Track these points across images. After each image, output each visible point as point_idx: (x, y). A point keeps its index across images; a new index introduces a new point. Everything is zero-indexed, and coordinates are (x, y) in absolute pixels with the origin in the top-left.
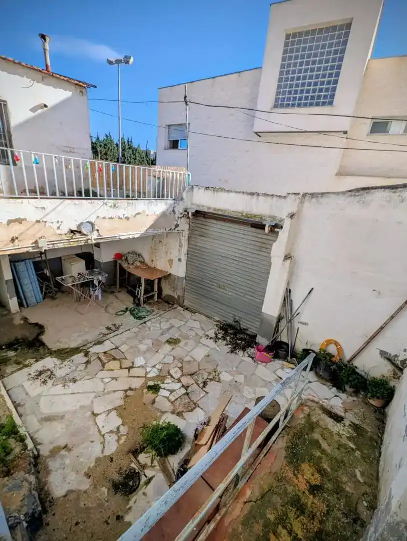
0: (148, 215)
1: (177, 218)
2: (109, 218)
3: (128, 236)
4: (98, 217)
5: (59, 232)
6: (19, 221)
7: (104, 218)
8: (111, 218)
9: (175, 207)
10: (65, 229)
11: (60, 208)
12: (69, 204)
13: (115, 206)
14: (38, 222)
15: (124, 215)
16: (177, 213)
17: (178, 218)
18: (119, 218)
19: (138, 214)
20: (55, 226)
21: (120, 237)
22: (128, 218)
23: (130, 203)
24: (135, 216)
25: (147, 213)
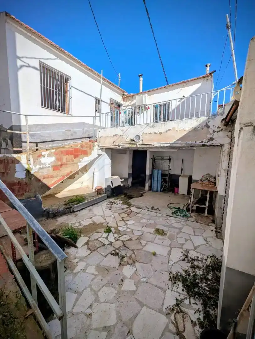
0: (177, 131)
1: (211, 132)
2: (149, 134)
3: (160, 145)
4: (143, 133)
5: (126, 140)
6: (116, 135)
7: (146, 133)
8: (150, 134)
9: (209, 122)
10: (129, 139)
11: (129, 129)
12: (132, 127)
13: (153, 126)
14: (121, 135)
15: (158, 131)
16: (212, 127)
17: (214, 131)
18: (155, 133)
19: (170, 130)
20: (125, 138)
21: (154, 145)
22: (161, 133)
23: (163, 123)
24: (166, 132)
25: (176, 129)
